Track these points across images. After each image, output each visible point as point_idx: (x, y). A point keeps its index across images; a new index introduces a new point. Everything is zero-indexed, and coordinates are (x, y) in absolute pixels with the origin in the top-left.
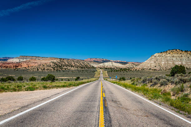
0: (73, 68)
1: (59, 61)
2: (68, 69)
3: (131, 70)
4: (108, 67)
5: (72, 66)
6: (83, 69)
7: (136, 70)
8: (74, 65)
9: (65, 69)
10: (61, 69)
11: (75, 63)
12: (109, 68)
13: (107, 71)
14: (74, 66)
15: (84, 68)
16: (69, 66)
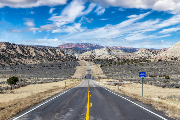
0: (31, 60)
1: (5, 48)
2: (21, 63)
3: (150, 61)
4: (101, 58)
5: (30, 57)
6: (52, 63)
7: (160, 60)
8: (34, 55)
9: (17, 64)
10: (7, 63)
11: (37, 51)
12: (102, 60)
13: (100, 65)
14: (34, 57)
15: (55, 59)
16: (25, 57)
